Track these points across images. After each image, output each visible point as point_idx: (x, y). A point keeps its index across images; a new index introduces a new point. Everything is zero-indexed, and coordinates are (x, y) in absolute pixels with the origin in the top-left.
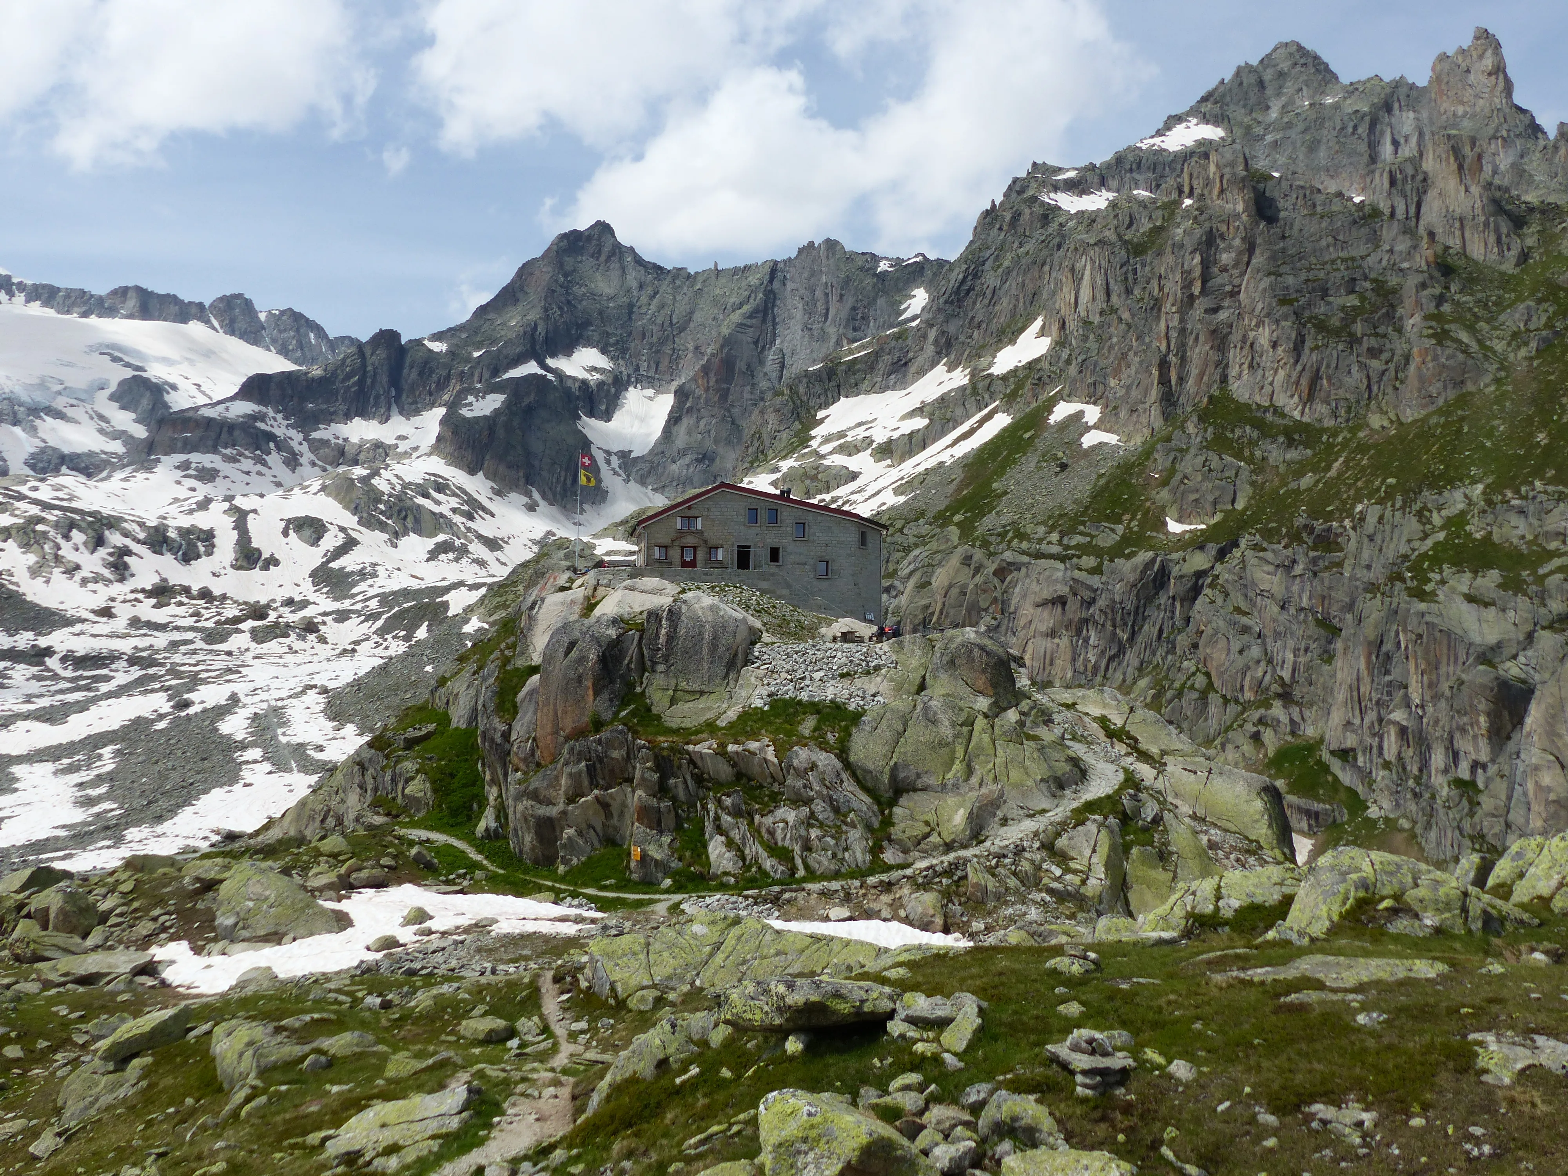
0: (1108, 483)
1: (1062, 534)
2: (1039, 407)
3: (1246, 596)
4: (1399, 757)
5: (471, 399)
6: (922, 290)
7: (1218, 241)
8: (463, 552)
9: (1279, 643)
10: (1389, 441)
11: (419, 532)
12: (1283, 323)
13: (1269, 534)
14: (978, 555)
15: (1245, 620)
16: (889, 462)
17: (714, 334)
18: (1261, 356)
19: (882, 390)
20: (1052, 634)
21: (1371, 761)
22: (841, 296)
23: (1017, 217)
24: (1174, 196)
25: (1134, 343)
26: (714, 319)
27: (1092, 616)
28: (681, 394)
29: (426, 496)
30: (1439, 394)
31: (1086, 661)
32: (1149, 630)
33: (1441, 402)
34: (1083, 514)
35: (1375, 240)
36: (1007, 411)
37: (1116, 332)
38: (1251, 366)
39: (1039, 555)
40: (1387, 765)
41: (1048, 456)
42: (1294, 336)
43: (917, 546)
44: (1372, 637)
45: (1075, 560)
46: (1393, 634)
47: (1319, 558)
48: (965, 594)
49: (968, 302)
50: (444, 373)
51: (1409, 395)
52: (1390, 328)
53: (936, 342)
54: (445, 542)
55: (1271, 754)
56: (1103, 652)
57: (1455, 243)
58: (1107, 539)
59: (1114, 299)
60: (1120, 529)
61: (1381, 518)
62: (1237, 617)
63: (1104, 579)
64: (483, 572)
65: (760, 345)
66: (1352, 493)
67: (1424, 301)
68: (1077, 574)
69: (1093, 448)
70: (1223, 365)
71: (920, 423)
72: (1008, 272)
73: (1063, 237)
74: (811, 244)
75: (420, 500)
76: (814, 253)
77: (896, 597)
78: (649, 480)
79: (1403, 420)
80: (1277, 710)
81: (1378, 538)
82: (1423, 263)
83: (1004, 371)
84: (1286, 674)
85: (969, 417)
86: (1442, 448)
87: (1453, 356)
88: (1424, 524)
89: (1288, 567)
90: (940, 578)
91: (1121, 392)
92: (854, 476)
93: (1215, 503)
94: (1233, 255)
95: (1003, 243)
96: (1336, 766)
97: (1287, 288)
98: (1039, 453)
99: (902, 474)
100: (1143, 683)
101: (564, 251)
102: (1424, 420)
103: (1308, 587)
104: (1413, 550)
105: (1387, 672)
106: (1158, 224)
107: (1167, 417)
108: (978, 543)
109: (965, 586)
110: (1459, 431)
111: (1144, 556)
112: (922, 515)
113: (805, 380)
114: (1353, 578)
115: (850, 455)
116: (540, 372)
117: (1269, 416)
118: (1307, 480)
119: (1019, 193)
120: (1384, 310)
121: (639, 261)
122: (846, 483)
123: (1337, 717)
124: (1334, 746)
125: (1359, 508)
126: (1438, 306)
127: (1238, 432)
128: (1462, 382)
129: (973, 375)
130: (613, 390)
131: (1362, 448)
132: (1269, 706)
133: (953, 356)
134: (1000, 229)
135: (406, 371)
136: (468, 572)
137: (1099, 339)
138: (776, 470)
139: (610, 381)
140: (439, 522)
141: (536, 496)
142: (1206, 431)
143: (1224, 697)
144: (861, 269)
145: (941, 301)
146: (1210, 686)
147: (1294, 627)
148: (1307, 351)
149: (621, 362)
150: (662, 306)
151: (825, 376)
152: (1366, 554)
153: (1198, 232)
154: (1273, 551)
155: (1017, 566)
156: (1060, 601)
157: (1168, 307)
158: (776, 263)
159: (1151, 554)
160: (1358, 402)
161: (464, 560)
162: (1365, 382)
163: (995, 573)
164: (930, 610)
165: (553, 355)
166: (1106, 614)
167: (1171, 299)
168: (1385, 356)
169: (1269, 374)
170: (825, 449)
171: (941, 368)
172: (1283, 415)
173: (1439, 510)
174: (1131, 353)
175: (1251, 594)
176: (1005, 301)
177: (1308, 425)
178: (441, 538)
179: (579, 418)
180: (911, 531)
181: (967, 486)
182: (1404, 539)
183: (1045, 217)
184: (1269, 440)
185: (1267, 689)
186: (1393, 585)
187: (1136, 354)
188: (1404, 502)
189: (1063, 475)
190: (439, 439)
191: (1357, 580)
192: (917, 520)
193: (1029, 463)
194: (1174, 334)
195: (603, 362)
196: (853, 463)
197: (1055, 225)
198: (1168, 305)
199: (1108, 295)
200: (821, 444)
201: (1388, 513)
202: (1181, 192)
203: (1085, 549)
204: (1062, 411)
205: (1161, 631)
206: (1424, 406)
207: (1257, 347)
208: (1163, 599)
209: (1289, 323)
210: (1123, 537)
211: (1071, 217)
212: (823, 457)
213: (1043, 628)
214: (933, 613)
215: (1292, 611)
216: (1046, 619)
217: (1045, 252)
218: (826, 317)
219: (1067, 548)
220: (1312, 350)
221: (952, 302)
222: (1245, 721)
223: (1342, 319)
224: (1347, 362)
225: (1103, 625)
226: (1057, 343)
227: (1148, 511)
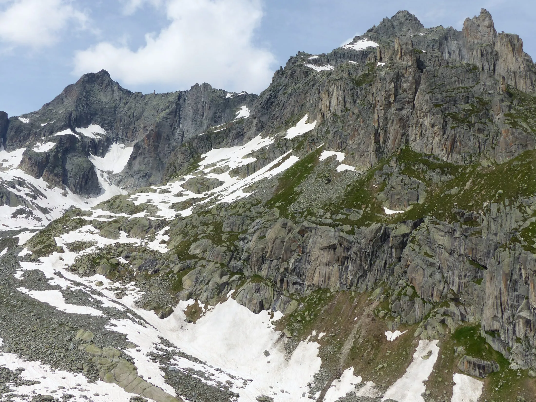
0: (353, 189)
1: (332, 214)
2: (314, 153)
3: (430, 247)
4: (526, 336)
5: (39, 144)
6: (245, 107)
7: (401, 78)
8: (30, 214)
9: (450, 272)
10: (493, 172)
11: (9, 204)
12: (437, 116)
13: (440, 216)
14: (290, 223)
15: (431, 260)
16: (237, 177)
17: (153, 121)
18: (426, 131)
19: (232, 146)
20: (329, 264)
21: (508, 337)
22: (210, 107)
23: (293, 72)
24: (373, 61)
25: (362, 124)
26: (153, 115)
27: (350, 255)
28: (137, 147)
29: (14, 187)
30: (516, 151)
31: (347, 278)
32: (379, 263)
33: (516, 154)
34: (342, 204)
35: (477, 80)
36: (296, 155)
37: (351, 119)
38: (421, 135)
39: (321, 224)
40: (518, 340)
41: (320, 175)
42: (442, 122)
43: (257, 217)
44: (507, 272)
45: (340, 227)
46: (517, 270)
47: (468, 229)
48: (283, 242)
49: (272, 107)
50: (27, 132)
51: (500, 151)
52: (487, 120)
53: (257, 125)
54: (21, 209)
55: (452, 331)
56: (355, 274)
57: (511, 83)
58: (356, 216)
59: (348, 105)
60: (361, 212)
61: (499, 210)
62: (427, 258)
63: (355, 236)
64: (39, 224)
65: (173, 127)
66: (480, 197)
67: (503, 107)
68: (341, 234)
69: (342, 172)
70: (405, 135)
71: (252, 160)
72: (290, 95)
73: (315, 81)
74: (197, 85)
75: (10, 189)
76: (198, 89)
77: (247, 243)
78: (120, 184)
79: (498, 163)
80: (452, 308)
81: (499, 220)
82: (501, 91)
83: (292, 137)
84: (455, 288)
85: (276, 158)
86: (523, 176)
87: (521, 133)
88: (523, 213)
89: (452, 233)
90: (270, 234)
91: (355, 147)
92: (221, 183)
93: (409, 200)
94: (409, 84)
95: (287, 83)
96: (489, 339)
97: (438, 99)
98: (316, 174)
99: (246, 183)
100: (378, 291)
101: (86, 82)
102: (510, 163)
103: (463, 244)
104: (520, 226)
105: (516, 290)
106: (366, 72)
107: (379, 159)
108: (290, 217)
109: (284, 238)
110: (530, 168)
111: (375, 226)
112: (260, 202)
113: (196, 140)
114: (488, 239)
115: (219, 174)
116: (72, 133)
117: (431, 159)
118: (455, 190)
119: (293, 63)
120: (484, 112)
121: (120, 88)
122: (217, 186)
123: (488, 313)
124: (487, 329)
125: (485, 204)
126: (509, 110)
127: (417, 166)
128: (526, 145)
129: (276, 139)
130: (106, 144)
131: (480, 175)
132: (448, 306)
133: (264, 132)
134: (286, 77)
135: (9, 131)
136: (31, 224)
137: (343, 122)
138: (183, 179)
139: (105, 140)
140: (19, 200)
141: (67, 189)
142: (401, 165)
143: (423, 299)
144: (219, 96)
145: (259, 107)
146: (415, 293)
147: (457, 264)
148: (449, 129)
149: (110, 132)
150: (130, 108)
151: (205, 139)
152: (493, 228)
153: (392, 73)
154: (443, 225)
155: (310, 229)
156: (333, 247)
157: (378, 107)
158: (181, 92)
159: (379, 225)
160: (475, 154)
161: (30, 218)
162: (477, 144)
163: (299, 232)
164: (266, 250)
165: (79, 127)
166: (357, 254)
167: (380, 103)
168: (486, 133)
169: (430, 140)
170: (206, 171)
171: (259, 137)
172: (438, 159)
173: (529, 206)
174: (360, 129)
175: (433, 246)
176: (289, 108)
177: (450, 164)
178: (20, 207)
179: (90, 155)
180: (254, 210)
181: (281, 189)
182: (514, 221)
183: (307, 72)
184: (432, 171)
185: (446, 296)
186: (514, 244)
187: (362, 129)
188: (510, 202)
189: (330, 185)
190: (22, 162)
191: (490, 240)
192: (257, 204)
193: (312, 178)
194: (381, 120)
195: (102, 131)
196: (221, 177)
197: (311, 76)
198: (379, 106)
199: (345, 103)
200: (204, 169)
201: (502, 207)
202: (376, 59)
203: (344, 222)
204: (325, 155)
205: (385, 264)
206: (509, 156)
207: (423, 126)
208: (385, 248)
209: (440, 116)
210: (363, 216)
211: (318, 73)
212: (206, 174)
213: (324, 261)
214: (267, 252)
215: (456, 256)
216: (326, 257)
217: (307, 87)
218: (203, 116)
219: (335, 220)
220: (452, 128)
221: (264, 108)
222: (436, 313)
223: (465, 115)
224: (468, 135)
225: (355, 260)
226: (320, 124)
227: (374, 204)
